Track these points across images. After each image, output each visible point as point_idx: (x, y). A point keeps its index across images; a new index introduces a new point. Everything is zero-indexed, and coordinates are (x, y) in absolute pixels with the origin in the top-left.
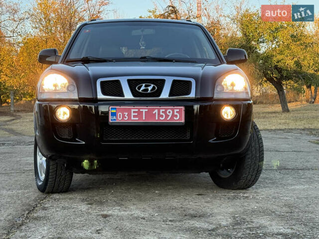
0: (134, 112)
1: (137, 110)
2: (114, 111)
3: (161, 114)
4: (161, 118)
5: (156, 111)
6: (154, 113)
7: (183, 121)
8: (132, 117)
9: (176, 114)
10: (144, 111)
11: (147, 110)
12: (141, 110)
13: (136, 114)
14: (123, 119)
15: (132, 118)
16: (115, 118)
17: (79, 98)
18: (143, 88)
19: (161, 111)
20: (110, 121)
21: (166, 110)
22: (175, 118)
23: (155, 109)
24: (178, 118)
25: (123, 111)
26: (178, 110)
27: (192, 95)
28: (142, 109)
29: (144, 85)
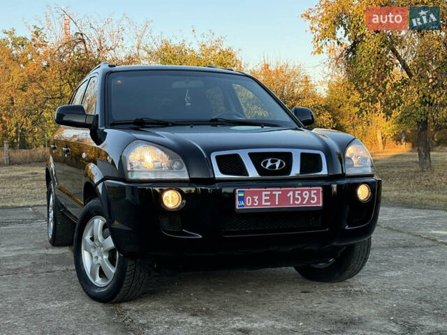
0: (266, 195)
1: (269, 193)
2: (242, 195)
3: (297, 196)
4: (296, 202)
5: (291, 193)
6: (288, 195)
7: (321, 205)
8: (263, 201)
9: (313, 196)
10: (277, 193)
11: (280, 193)
12: (274, 193)
13: (268, 198)
14: (252, 205)
15: (264, 203)
16: (243, 204)
17: (191, 179)
18: (269, 164)
19: (297, 192)
20: (237, 207)
21: (302, 191)
22: (312, 202)
23: (289, 191)
24: (315, 201)
25: (252, 194)
26: (315, 192)
27: (324, 172)
28: (276, 191)
29: (270, 160)
